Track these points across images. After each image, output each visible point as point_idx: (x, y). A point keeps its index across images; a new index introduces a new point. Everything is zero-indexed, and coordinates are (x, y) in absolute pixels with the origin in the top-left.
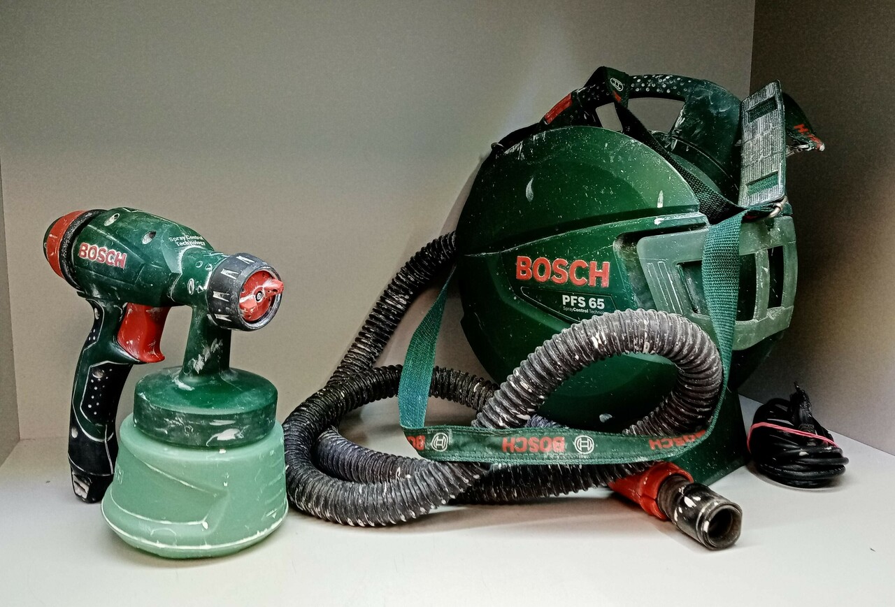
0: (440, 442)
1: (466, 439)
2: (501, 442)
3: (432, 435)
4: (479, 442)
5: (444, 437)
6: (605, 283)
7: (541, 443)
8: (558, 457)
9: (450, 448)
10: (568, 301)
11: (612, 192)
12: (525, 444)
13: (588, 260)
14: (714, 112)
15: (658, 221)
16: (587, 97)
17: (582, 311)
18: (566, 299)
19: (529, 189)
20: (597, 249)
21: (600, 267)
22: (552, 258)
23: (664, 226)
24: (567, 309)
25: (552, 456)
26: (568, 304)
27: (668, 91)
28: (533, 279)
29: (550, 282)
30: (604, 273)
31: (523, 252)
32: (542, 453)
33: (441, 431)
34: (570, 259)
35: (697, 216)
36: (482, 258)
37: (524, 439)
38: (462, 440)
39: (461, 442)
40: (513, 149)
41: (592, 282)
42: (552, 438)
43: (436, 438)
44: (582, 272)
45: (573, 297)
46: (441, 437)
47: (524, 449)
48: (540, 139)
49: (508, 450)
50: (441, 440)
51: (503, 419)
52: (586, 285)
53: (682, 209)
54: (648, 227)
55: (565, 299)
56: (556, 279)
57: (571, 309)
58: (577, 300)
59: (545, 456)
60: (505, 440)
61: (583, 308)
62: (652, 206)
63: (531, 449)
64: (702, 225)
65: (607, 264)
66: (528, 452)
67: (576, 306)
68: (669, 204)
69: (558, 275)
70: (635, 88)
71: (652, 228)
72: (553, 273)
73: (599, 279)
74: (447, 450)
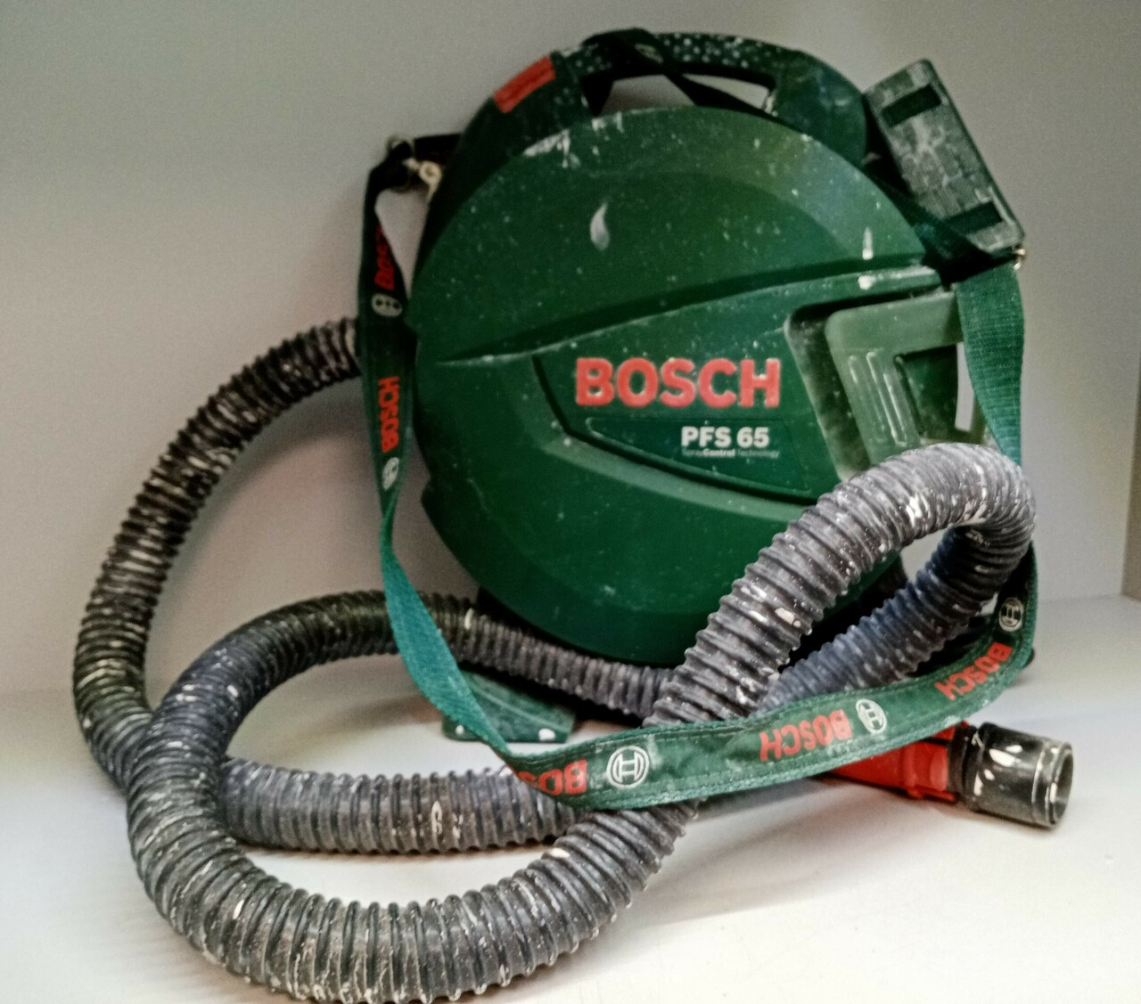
0: (631, 768)
1: (689, 750)
2: (759, 744)
3: (606, 754)
4: (711, 750)
5: (636, 755)
6: (773, 400)
7: (816, 728)
8: (848, 749)
9: (653, 776)
10: (694, 437)
11: (777, 231)
12: (796, 737)
13: (737, 358)
14: (826, 103)
15: (866, 282)
16: (586, 65)
17: (721, 454)
18: (690, 434)
19: (597, 226)
20: (753, 337)
21: (760, 368)
22: (659, 359)
23: (878, 291)
24: (688, 454)
25: (839, 750)
26: (694, 445)
27: (744, 64)
28: (617, 402)
29: (656, 405)
30: (771, 380)
31: (589, 349)
32: (822, 747)
33: (628, 743)
34: (699, 359)
35: (924, 273)
36: (487, 368)
37: (791, 728)
38: (678, 754)
39: (679, 759)
40: (546, 145)
41: (746, 400)
42: (827, 715)
43: (617, 761)
44: (723, 382)
45: (705, 430)
46: (629, 755)
47: (797, 747)
48: (611, 129)
49: (771, 756)
50: (630, 762)
51: (746, 690)
52: (734, 407)
53: (901, 262)
54: (848, 292)
55: (688, 435)
56: (670, 399)
57: (698, 453)
58: (713, 435)
59: (829, 752)
60: (763, 736)
61: (725, 449)
62: (852, 255)
63: (806, 745)
64: (929, 289)
65: (773, 362)
66: (804, 752)
67: (711, 446)
68: (883, 251)
69: (674, 390)
70: (681, 55)
71: (856, 294)
72: (662, 388)
73: (759, 395)
74: (645, 781)
